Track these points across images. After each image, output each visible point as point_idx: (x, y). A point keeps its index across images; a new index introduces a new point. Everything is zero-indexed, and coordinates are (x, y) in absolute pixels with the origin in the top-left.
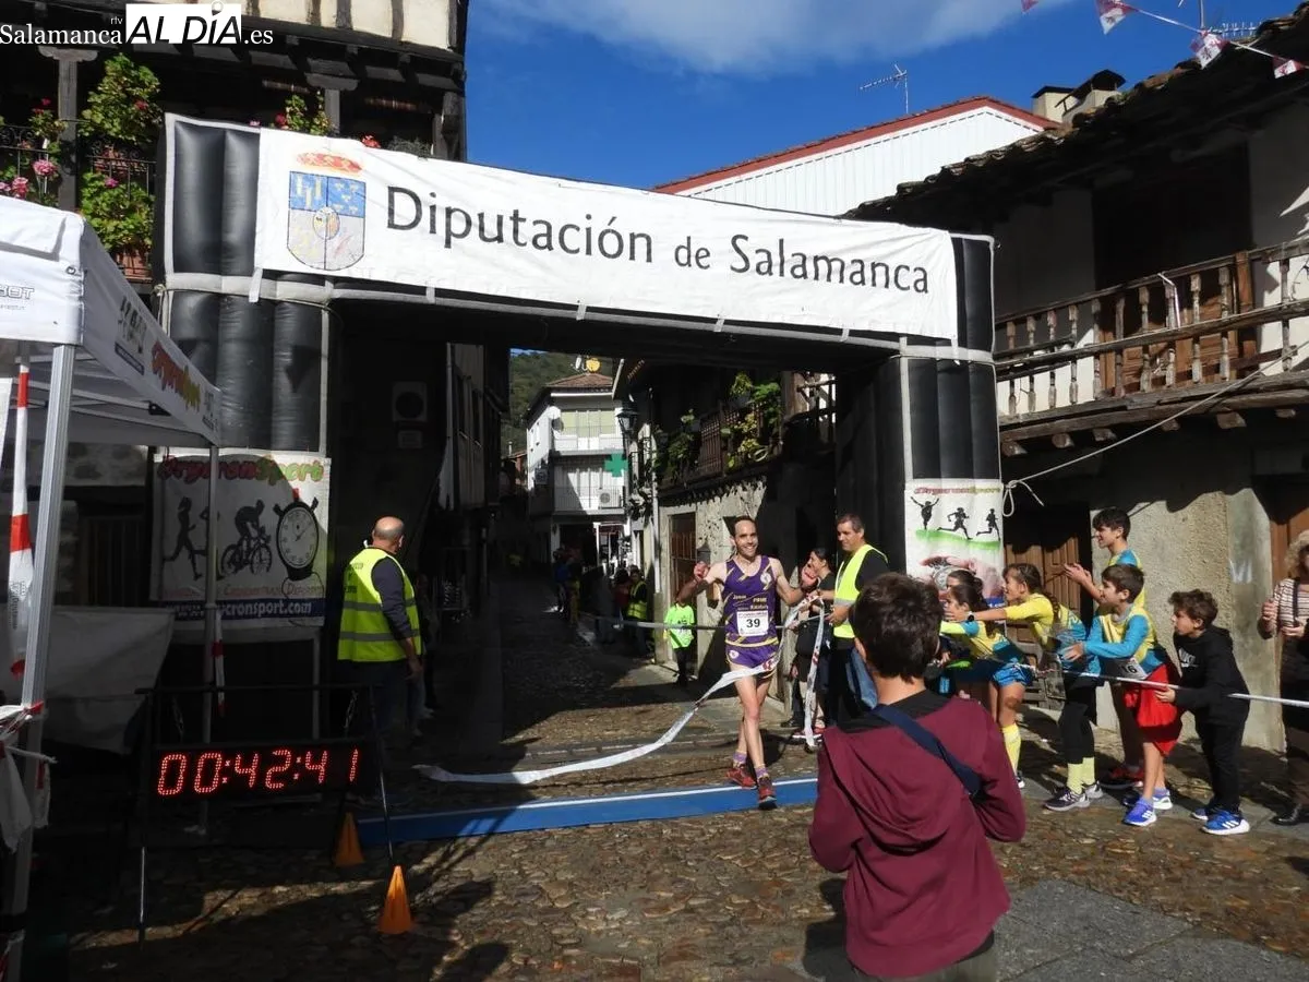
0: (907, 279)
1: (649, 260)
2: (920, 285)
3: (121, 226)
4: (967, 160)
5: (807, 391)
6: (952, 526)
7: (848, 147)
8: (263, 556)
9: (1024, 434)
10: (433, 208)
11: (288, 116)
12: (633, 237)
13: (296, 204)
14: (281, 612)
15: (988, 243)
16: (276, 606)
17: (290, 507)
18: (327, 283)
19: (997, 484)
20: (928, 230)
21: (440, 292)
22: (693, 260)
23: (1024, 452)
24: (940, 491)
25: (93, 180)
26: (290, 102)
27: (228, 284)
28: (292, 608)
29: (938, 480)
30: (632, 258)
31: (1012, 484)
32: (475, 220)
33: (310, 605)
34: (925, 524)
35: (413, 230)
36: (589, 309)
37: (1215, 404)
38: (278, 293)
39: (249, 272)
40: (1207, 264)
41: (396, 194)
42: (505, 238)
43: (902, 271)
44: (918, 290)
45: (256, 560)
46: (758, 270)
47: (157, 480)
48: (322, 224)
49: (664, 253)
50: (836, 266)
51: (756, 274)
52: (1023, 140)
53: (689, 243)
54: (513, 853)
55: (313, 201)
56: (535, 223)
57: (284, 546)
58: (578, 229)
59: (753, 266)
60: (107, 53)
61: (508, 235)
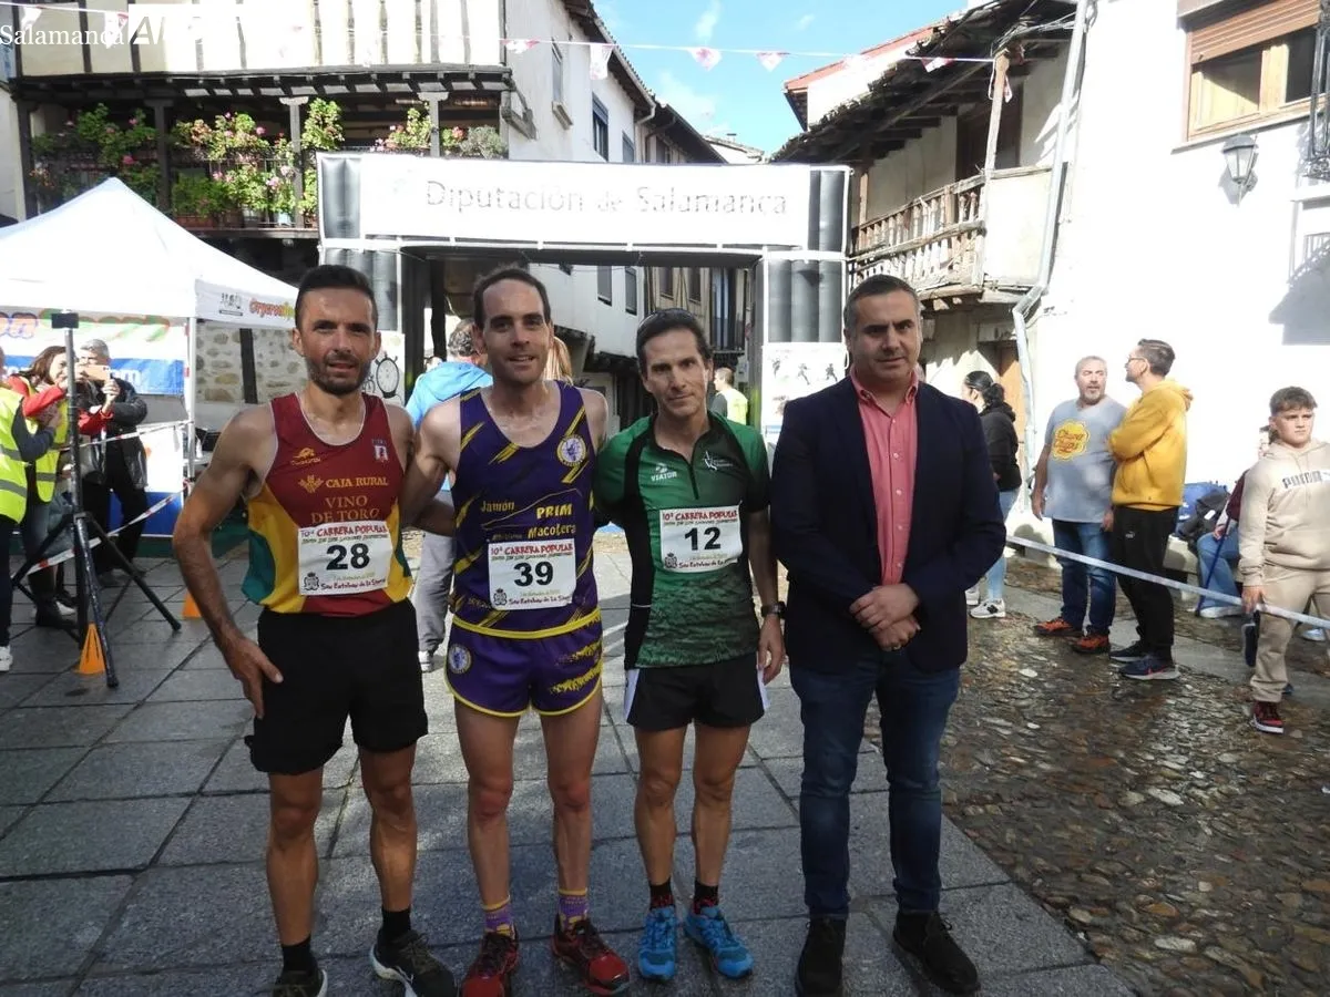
0: (768, 205)
1: (581, 209)
2: (780, 209)
10: (452, 191)
12: (570, 196)
15: (843, 173)
17: (384, 361)
18: (399, 239)
21: (458, 240)
24: (789, 351)
27: (349, 244)
29: (791, 343)
30: (570, 208)
32: (475, 196)
34: (775, 373)
35: (441, 204)
36: (545, 243)
38: (373, 247)
39: (358, 236)
42: (492, 204)
43: (765, 200)
44: (777, 212)
56: (510, 193)
57: (380, 380)
59: (651, 206)
60: (312, 98)
61: (494, 202)
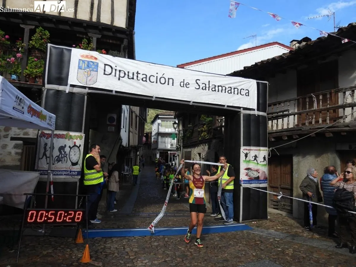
0: (243, 92)
1: (173, 85)
2: (247, 94)
3: (37, 71)
4: (262, 61)
5: (219, 120)
6: (253, 159)
7: (238, 54)
8: (65, 159)
9: (275, 135)
10: (116, 70)
11: (83, 44)
12: (169, 79)
13: (80, 68)
14: (69, 174)
15: (267, 84)
16: (68, 172)
17: (73, 146)
18: (87, 88)
19: (267, 149)
20: (250, 79)
21: (116, 92)
22: (185, 86)
23: (275, 140)
24: (250, 150)
25: (31, 59)
26: (83, 40)
27: (61, 88)
28: (72, 173)
29: (250, 147)
30: (168, 84)
31: (271, 149)
32: (127, 73)
33: (77, 173)
34: (246, 158)
35: (110, 75)
36: (156, 97)
37: (325, 130)
38: (74, 91)
39: (66, 85)
40: (324, 92)
41: (106, 66)
42: (134, 78)
43: (242, 90)
44: (246, 95)
45: (63, 160)
46: (202, 89)
47: (39, 138)
48: (86, 73)
49: (177, 83)
50: (224, 88)
51: (202, 90)
52: (276, 57)
53: (184, 81)
54: (123, 242)
55: (84, 67)
56: (143, 74)
57: (71, 157)
58: (154, 76)
59: (201, 87)
60: (37, 27)
61: (135, 77)
